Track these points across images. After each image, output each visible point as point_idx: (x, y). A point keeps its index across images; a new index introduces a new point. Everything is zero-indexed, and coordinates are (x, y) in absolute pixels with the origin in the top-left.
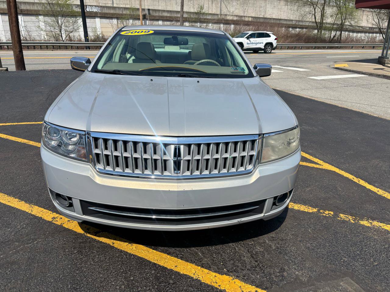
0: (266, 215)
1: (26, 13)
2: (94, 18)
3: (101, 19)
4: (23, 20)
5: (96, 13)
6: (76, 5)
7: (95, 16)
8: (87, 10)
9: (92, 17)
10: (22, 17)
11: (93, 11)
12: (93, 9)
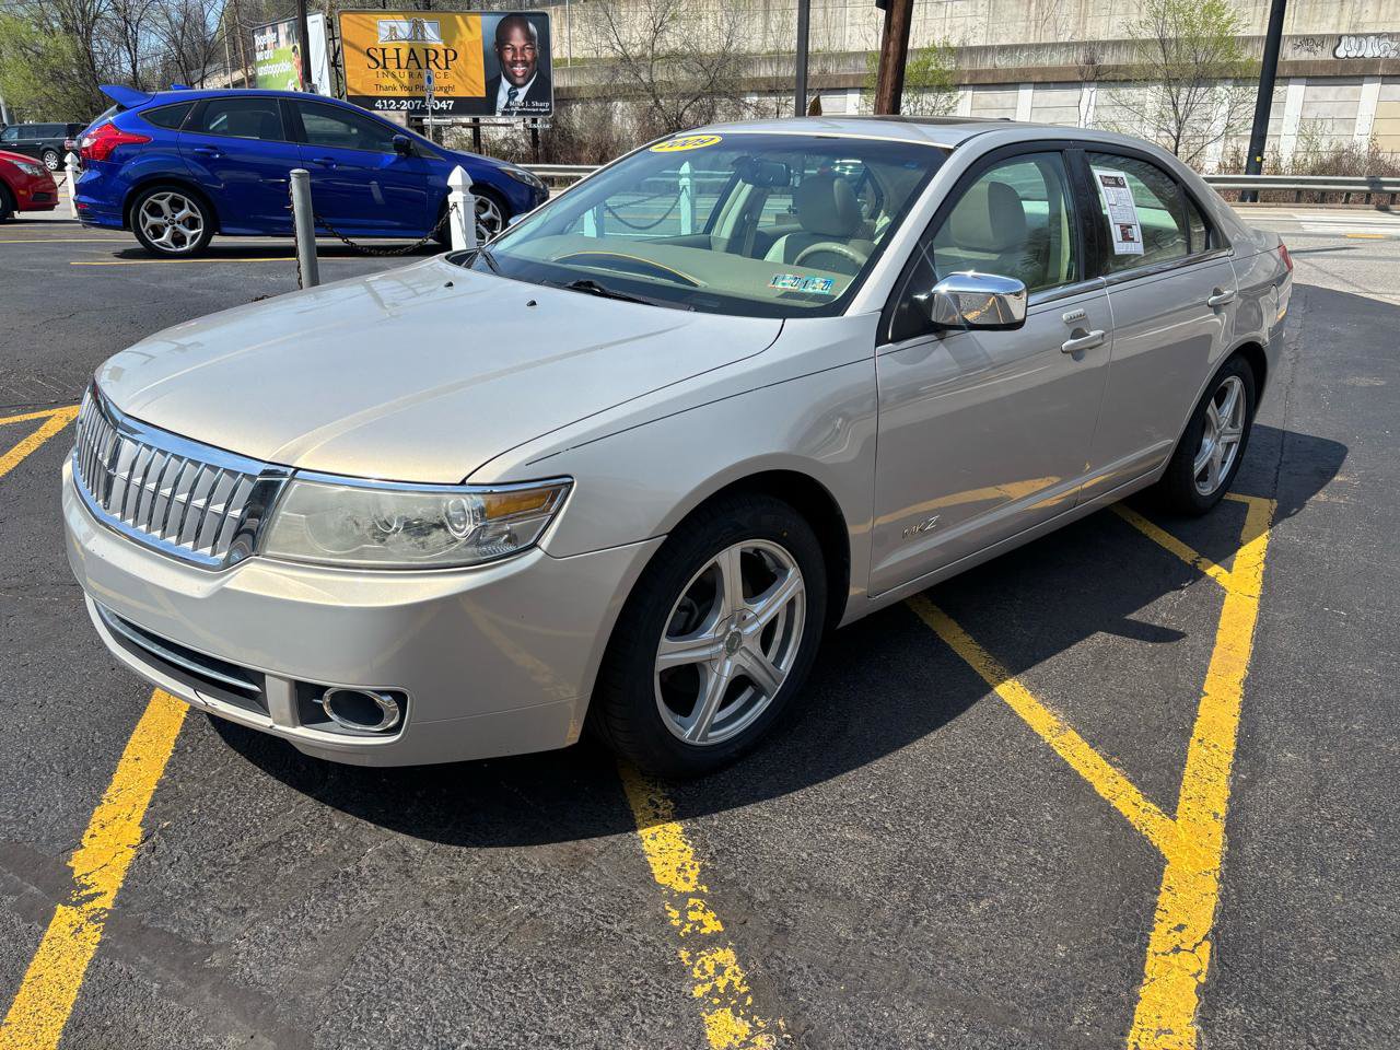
0: (277, 727)
1: (1110, 76)
2: (1357, 81)
3: (1385, 86)
4: (1093, 103)
5: (1374, 61)
6: (1300, 36)
7: (1363, 76)
8: (1337, 54)
9: (1350, 81)
10: (1094, 93)
11: (1363, 56)
12: (1364, 48)
